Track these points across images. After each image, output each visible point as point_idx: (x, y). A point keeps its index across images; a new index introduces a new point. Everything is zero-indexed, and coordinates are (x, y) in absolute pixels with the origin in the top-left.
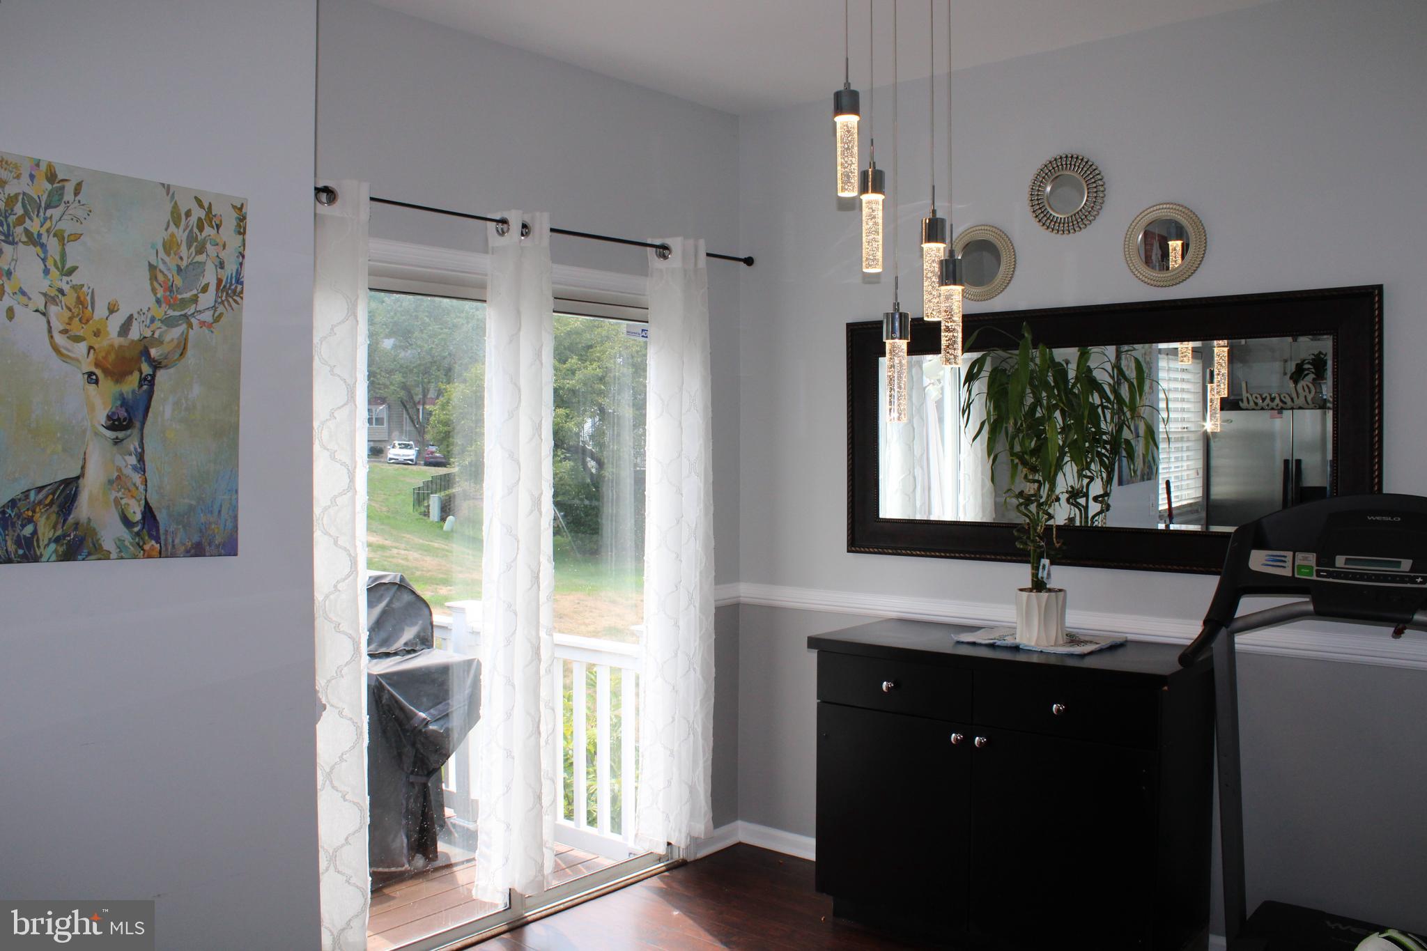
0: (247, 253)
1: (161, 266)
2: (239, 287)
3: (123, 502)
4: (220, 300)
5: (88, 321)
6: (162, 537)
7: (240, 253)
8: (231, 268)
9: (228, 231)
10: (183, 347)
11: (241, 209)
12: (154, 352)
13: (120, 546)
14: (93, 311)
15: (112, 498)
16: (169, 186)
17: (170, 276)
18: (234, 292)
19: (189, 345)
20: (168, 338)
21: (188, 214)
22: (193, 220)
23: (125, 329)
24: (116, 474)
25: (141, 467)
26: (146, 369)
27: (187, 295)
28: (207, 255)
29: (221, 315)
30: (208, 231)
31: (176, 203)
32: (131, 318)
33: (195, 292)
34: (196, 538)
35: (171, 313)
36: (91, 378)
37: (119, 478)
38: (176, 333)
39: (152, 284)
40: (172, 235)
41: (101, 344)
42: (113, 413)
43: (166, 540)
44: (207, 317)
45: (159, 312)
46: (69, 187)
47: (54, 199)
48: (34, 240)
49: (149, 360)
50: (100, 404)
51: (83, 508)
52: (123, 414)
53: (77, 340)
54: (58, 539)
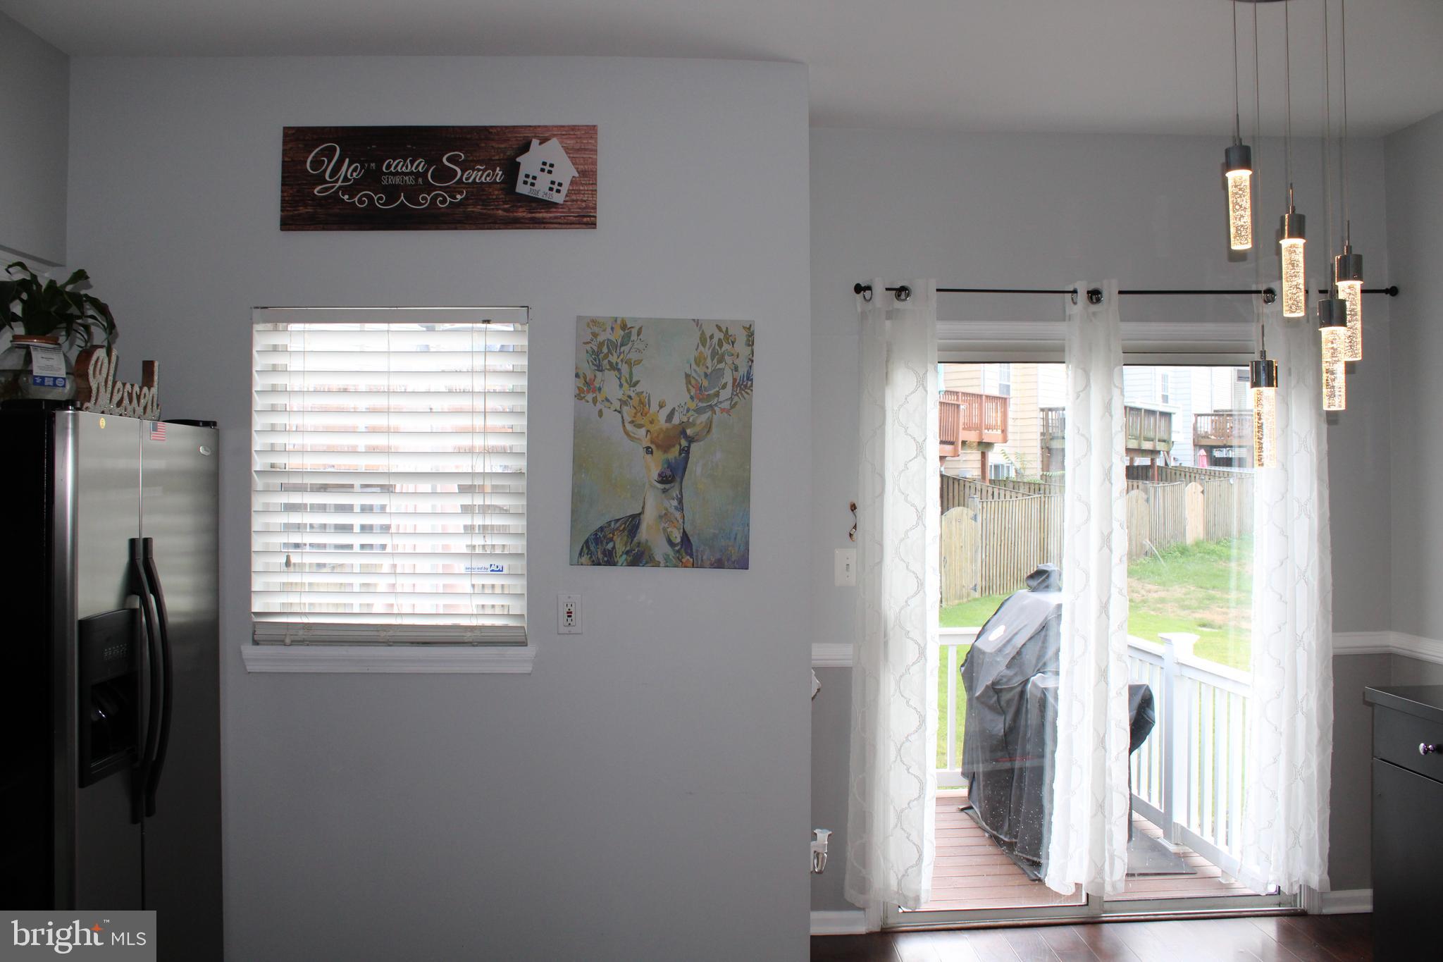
0: (754, 359)
1: (694, 374)
2: (750, 383)
3: (669, 530)
4: (735, 393)
5: (646, 414)
6: (694, 554)
7: (750, 359)
8: (743, 370)
9: (741, 347)
10: (709, 427)
11: (749, 328)
12: (689, 432)
13: (667, 558)
14: (649, 407)
15: (661, 527)
16: (698, 320)
17: (700, 380)
18: (746, 386)
19: (713, 426)
20: (698, 422)
21: (712, 337)
22: (715, 340)
23: (670, 417)
24: (664, 512)
25: (680, 507)
26: (684, 443)
27: (711, 392)
28: (726, 363)
29: (736, 403)
30: (726, 347)
31: (703, 331)
32: (673, 411)
33: (717, 389)
34: (718, 556)
35: (701, 405)
36: (649, 450)
37: (666, 514)
38: (704, 418)
39: (687, 387)
40: (701, 353)
41: (654, 428)
42: (662, 473)
43: (697, 556)
44: (726, 405)
45: (693, 405)
46: (634, 331)
47: (626, 339)
48: (614, 367)
49: (686, 437)
50: (654, 467)
51: (644, 534)
52: (669, 473)
53: (640, 426)
54: (627, 553)
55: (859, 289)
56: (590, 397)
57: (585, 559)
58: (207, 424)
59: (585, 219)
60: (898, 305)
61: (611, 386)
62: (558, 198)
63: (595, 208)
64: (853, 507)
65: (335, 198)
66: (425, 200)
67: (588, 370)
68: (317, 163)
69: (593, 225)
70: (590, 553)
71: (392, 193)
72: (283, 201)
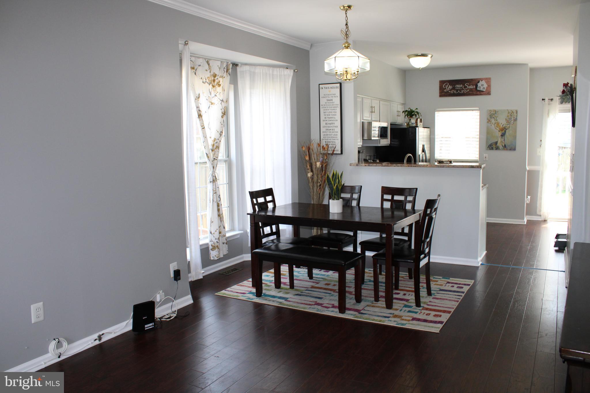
0: (517, 116)
1: (507, 118)
2: (517, 120)
4: (514, 121)
5: (499, 125)
8: (515, 118)
9: (515, 114)
10: (509, 127)
11: (517, 111)
12: (506, 128)
13: (502, 148)
15: (501, 144)
16: (508, 109)
19: (510, 127)
21: (510, 112)
22: (511, 113)
23: (503, 125)
24: (501, 141)
25: (504, 140)
26: (505, 130)
27: (510, 121)
28: (513, 116)
29: (514, 123)
34: (510, 148)
36: (499, 131)
38: (508, 126)
39: (506, 121)
40: (508, 115)
41: (500, 127)
43: (507, 148)
44: (512, 123)
45: (507, 124)
46: (497, 112)
47: (496, 113)
48: (493, 118)
49: (505, 129)
50: (500, 134)
51: (498, 144)
52: (502, 135)
53: (498, 127)
54: (495, 148)
55: (543, 100)
56: (489, 122)
57: (488, 149)
58: (428, 128)
59: (489, 93)
60: (551, 102)
61: (493, 121)
62: (484, 90)
63: (490, 92)
64: (541, 141)
65: (448, 92)
66: (462, 91)
67: (489, 118)
68: (445, 86)
69: (490, 94)
70: (489, 147)
71: (457, 90)
72: (440, 92)
